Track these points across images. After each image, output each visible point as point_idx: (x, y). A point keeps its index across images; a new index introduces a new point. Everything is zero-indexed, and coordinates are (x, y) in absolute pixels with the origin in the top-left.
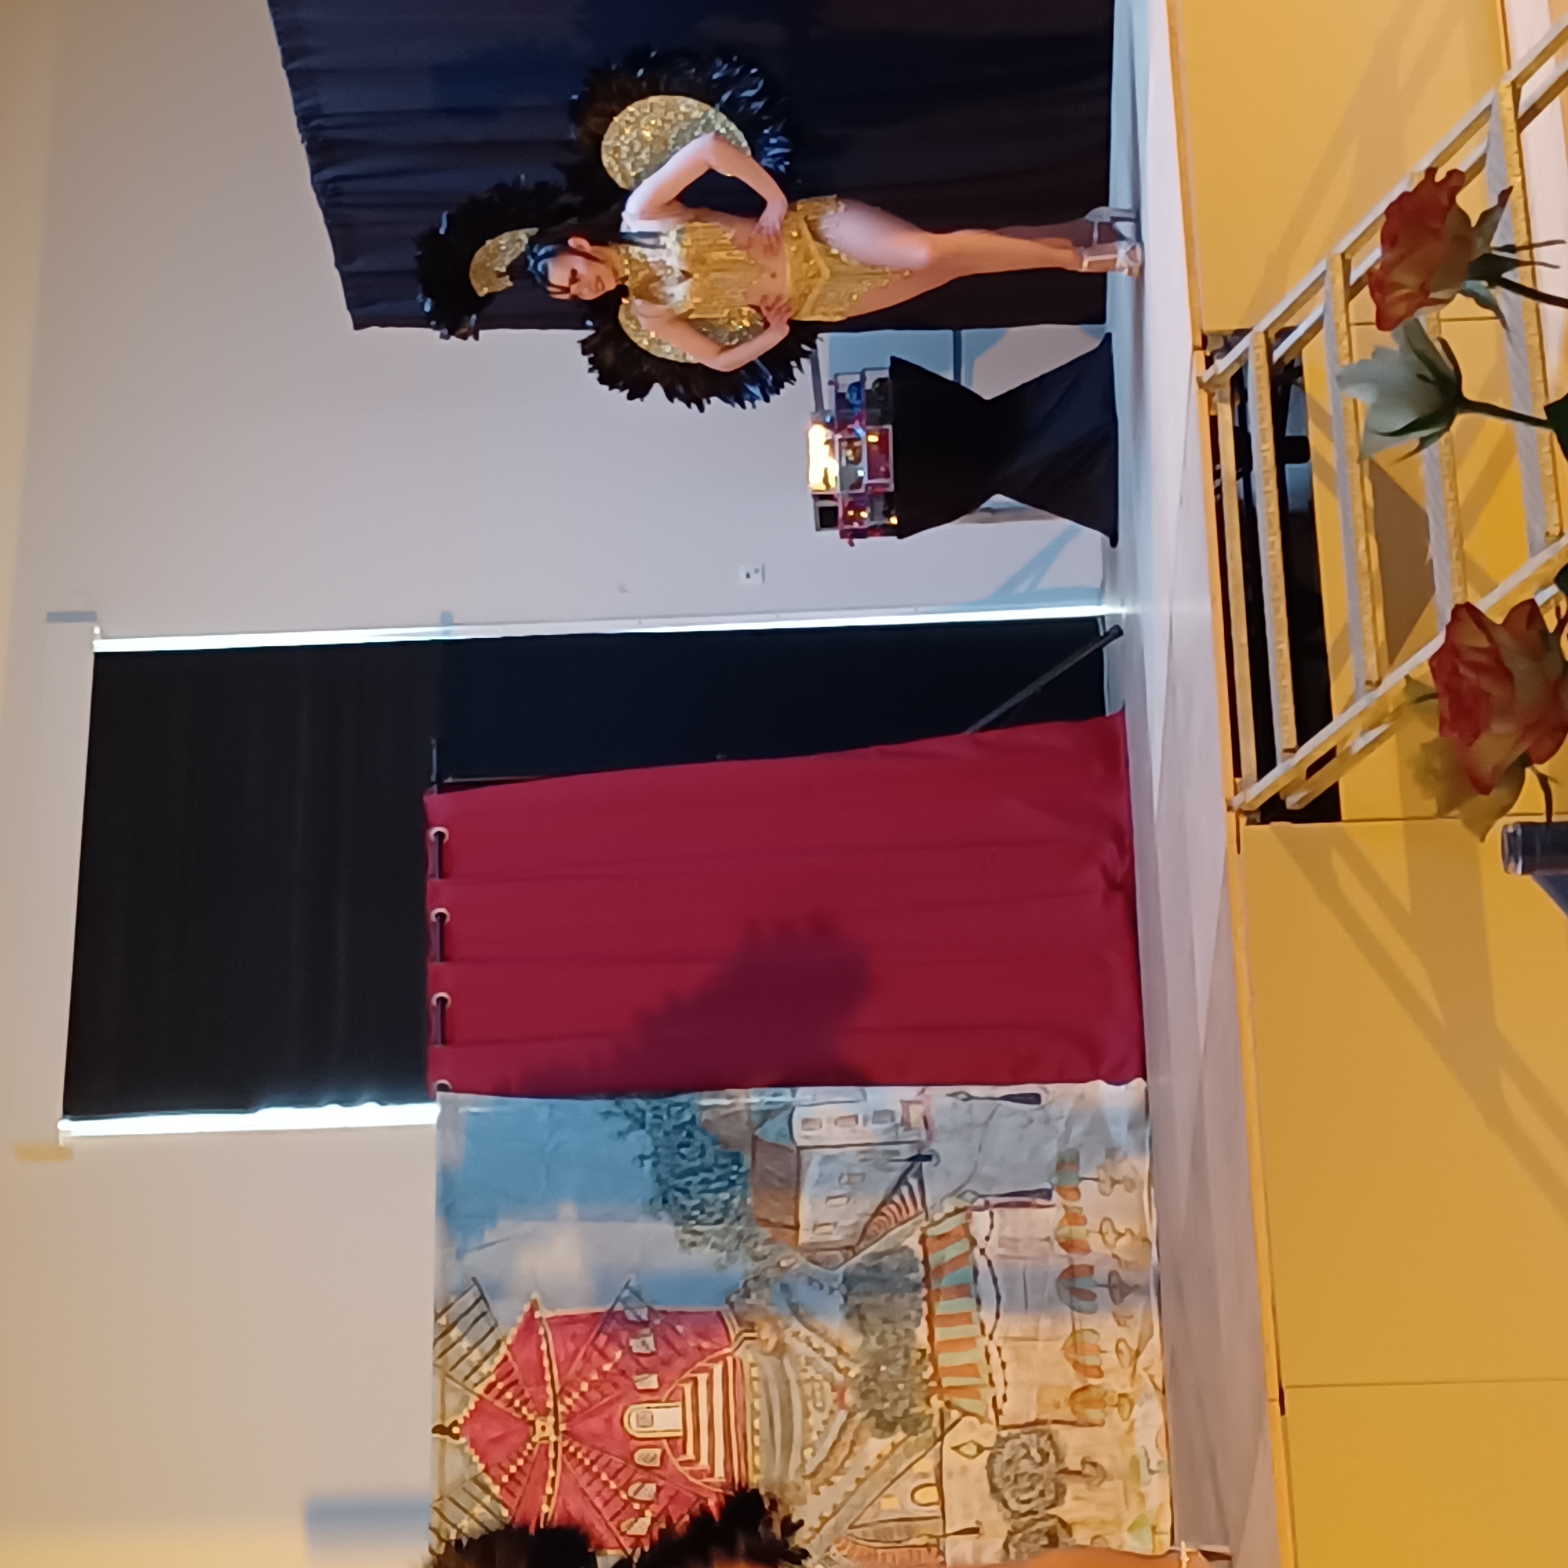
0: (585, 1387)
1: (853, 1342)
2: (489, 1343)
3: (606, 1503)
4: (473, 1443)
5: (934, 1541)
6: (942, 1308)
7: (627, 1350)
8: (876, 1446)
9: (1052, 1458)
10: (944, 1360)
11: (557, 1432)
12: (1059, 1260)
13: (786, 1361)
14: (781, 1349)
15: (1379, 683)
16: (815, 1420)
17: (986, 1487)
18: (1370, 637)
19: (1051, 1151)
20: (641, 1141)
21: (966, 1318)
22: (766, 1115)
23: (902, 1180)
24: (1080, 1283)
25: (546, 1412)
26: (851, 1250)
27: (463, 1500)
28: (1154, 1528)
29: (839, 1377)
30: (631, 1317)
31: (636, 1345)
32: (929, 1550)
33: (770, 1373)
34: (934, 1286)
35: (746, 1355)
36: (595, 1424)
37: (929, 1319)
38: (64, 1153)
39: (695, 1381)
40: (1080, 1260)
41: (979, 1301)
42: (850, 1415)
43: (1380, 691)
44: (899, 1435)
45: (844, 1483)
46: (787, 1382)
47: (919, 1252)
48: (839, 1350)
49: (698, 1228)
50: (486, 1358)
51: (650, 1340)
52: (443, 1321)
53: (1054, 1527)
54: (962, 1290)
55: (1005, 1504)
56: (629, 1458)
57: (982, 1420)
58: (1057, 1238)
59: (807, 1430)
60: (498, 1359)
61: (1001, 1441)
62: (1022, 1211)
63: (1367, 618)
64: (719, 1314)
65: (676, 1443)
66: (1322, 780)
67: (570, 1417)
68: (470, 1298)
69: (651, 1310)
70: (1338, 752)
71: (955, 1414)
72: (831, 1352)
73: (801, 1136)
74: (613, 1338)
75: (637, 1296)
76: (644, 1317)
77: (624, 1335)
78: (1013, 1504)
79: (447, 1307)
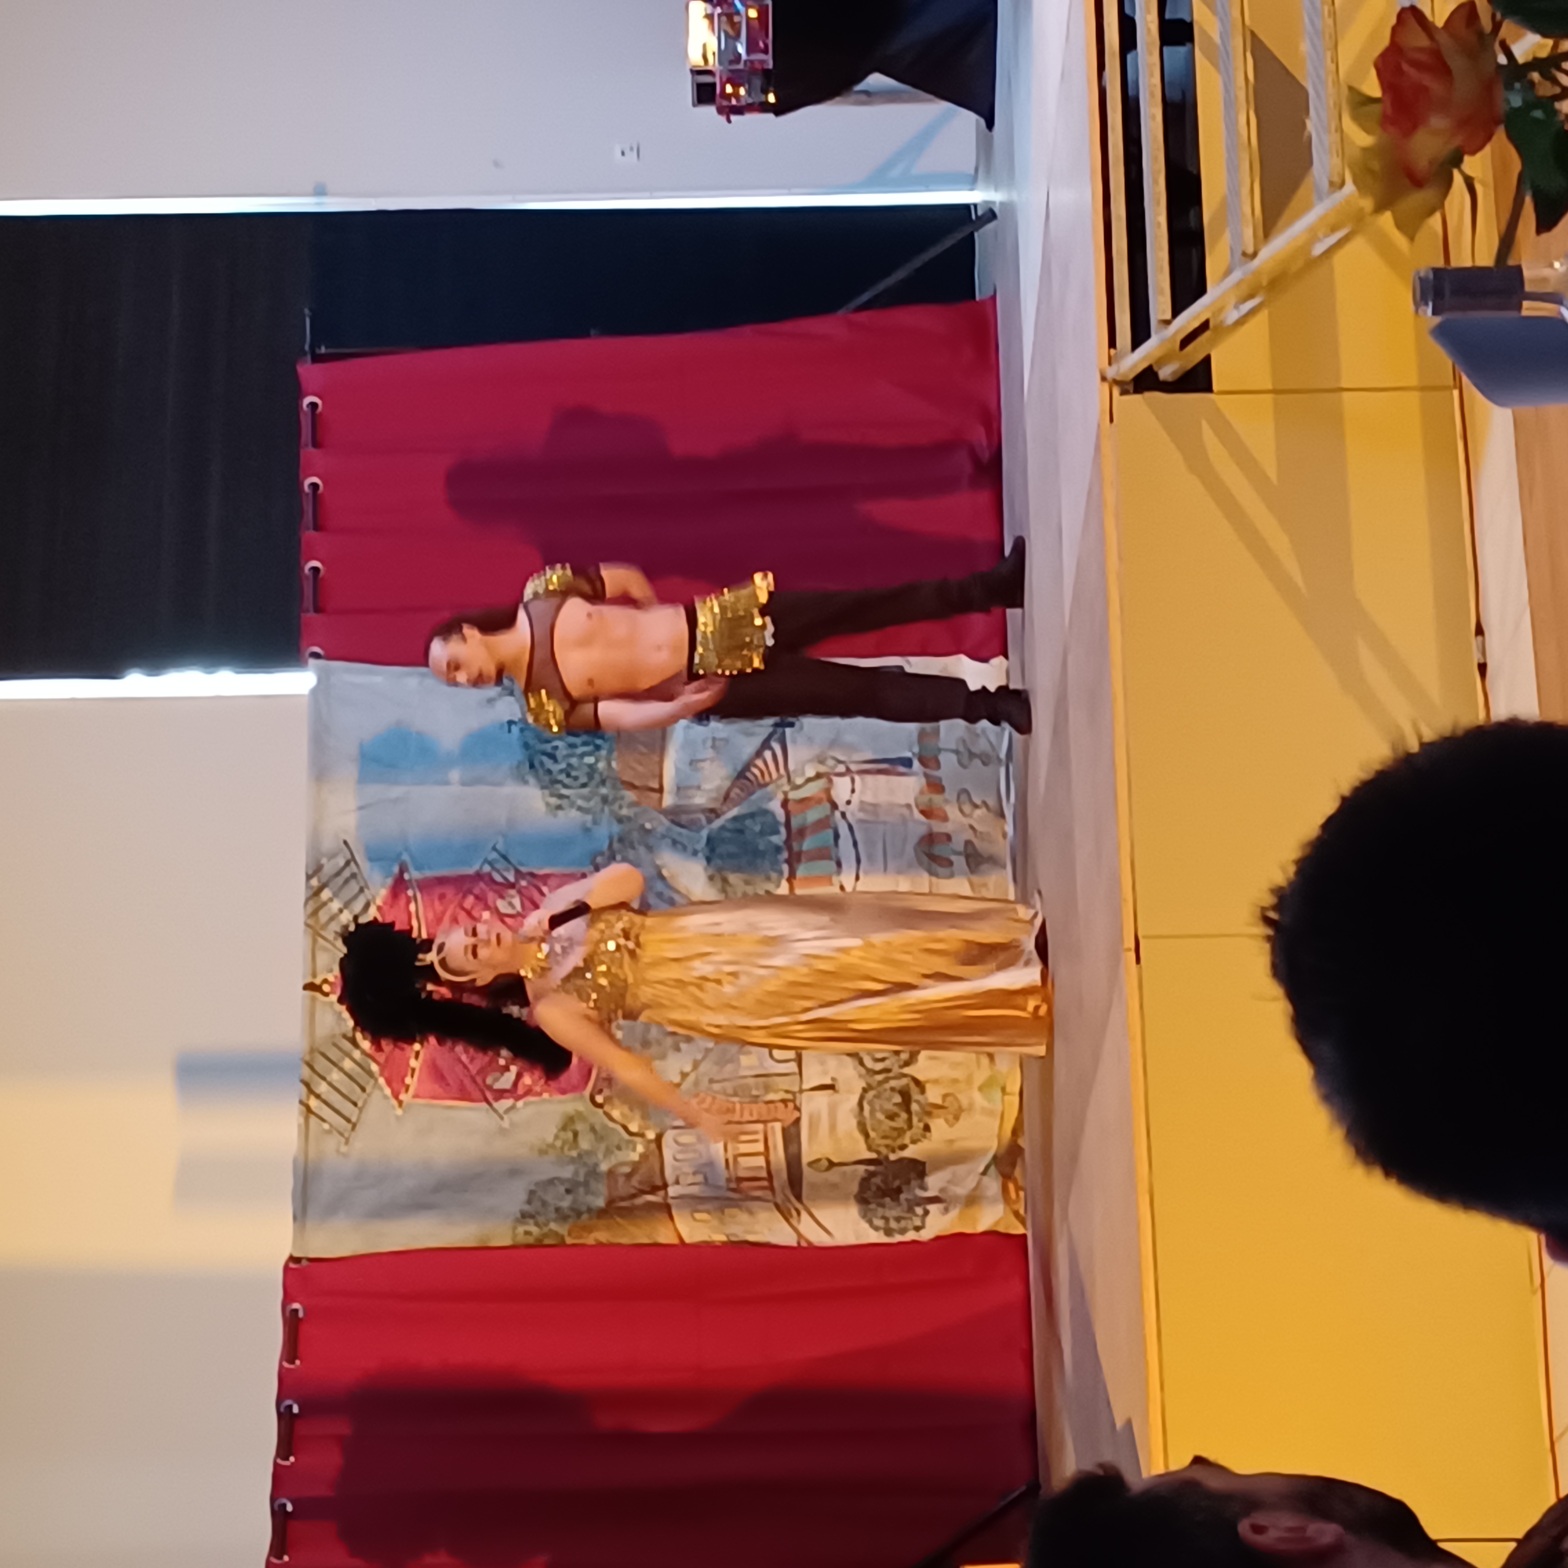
2: (359, 903)
5: (790, 1096)
6: (802, 869)
12: (918, 827)
15: (1255, 255)
18: (1247, 210)
21: (826, 880)
23: (767, 744)
24: (938, 850)
26: (714, 812)
27: (334, 1054)
28: (1003, 1090)
30: (498, 878)
31: (503, 906)
32: (786, 1106)
34: (795, 849)
37: (790, 879)
40: (939, 827)
41: (839, 864)
43: (1256, 262)
47: (781, 816)
49: (564, 792)
51: (517, 902)
52: (314, 882)
53: (908, 1085)
54: (821, 852)
55: (861, 1063)
58: (917, 806)
62: (882, 778)
63: (1245, 191)
66: (1194, 354)
68: (340, 860)
69: (518, 873)
70: (1211, 324)
74: (481, 899)
75: (504, 857)
76: (511, 878)
77: (491, 896)
78: (869, 1062)
79: (318, 869)
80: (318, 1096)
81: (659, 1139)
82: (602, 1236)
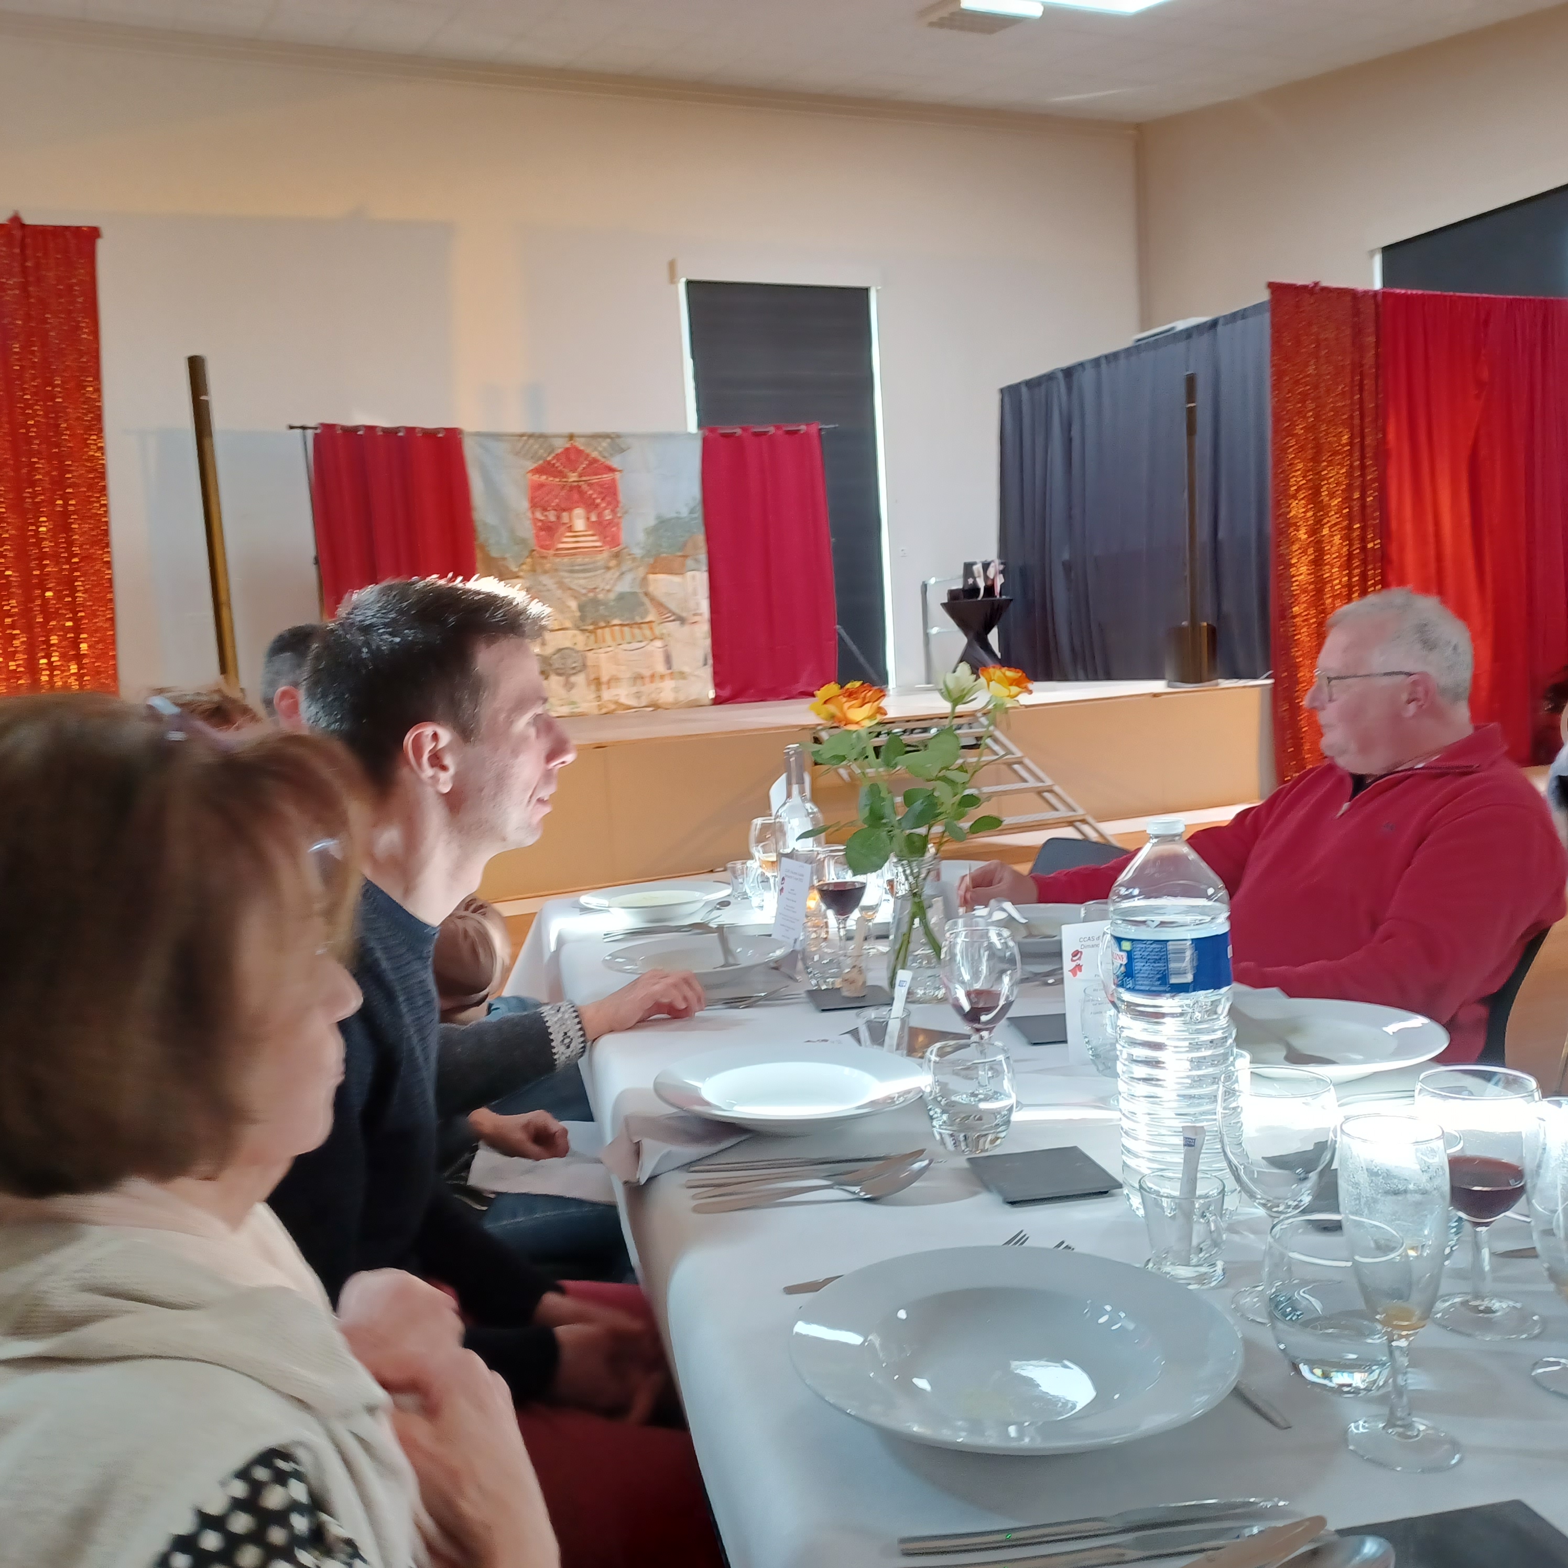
0: (590, 492)
1: (612, 596)
2: (606, 455)
3: (546, 501)
4: (567, 449)
6: (626, 629)
7: (605, 509)
8: (573, 604)
9: (574, 671)
10: (607, 630)
11: (574, 481)
12: (647, 673)
13: (603, 571)
14: (608, 568)
16: (582, 582)
17: (561, 647)
19: (686, 669)
20: (684, 512)
21: (623, 638)
22: (697, 561)
23: (674, 614)
24: (639, 682)
25: (580, 476)
26: (646, 594)
27: (545, 445)
29: (597, 590)
30: (618, 509)
31: (607, 512)
33: (599, 564)
34: (634, 626)
35: (605, 555)
36: (576, 496)
37: (621, 625)
38: (673, 279)
39: (592, 535)
40: (647, 680)
41: (630, 643)
42: (585, 595)
44: (578, 614)
45: (559, 593)
46: (596, 571)
47: (647, 620)
48: (609, 591)
49: (652, 535)
50: (600, 452)
51: (608, 518)
52: (612, 436)
54: (633, 636)
55: (554, 654)
56: (564, 510)
57: (586, 645)
59: (579, 578)
60: (600, 458)
61: (578, 652)
62: (663, 659)
64: (619, 545)
65: (570, 529)
67: (580, 487)
68: (623, 446)
69: (620, 517)
71: (588, 634)
72: (608, 587)
73: (690, 574)
74: (609, 504)
75: (626, 512)
76: (619, 515)
77: (610, 507)
78: (555, 657)
79: (618, 436)
80: (528, 439)
81: (518, 577)
82: (479, 555)
